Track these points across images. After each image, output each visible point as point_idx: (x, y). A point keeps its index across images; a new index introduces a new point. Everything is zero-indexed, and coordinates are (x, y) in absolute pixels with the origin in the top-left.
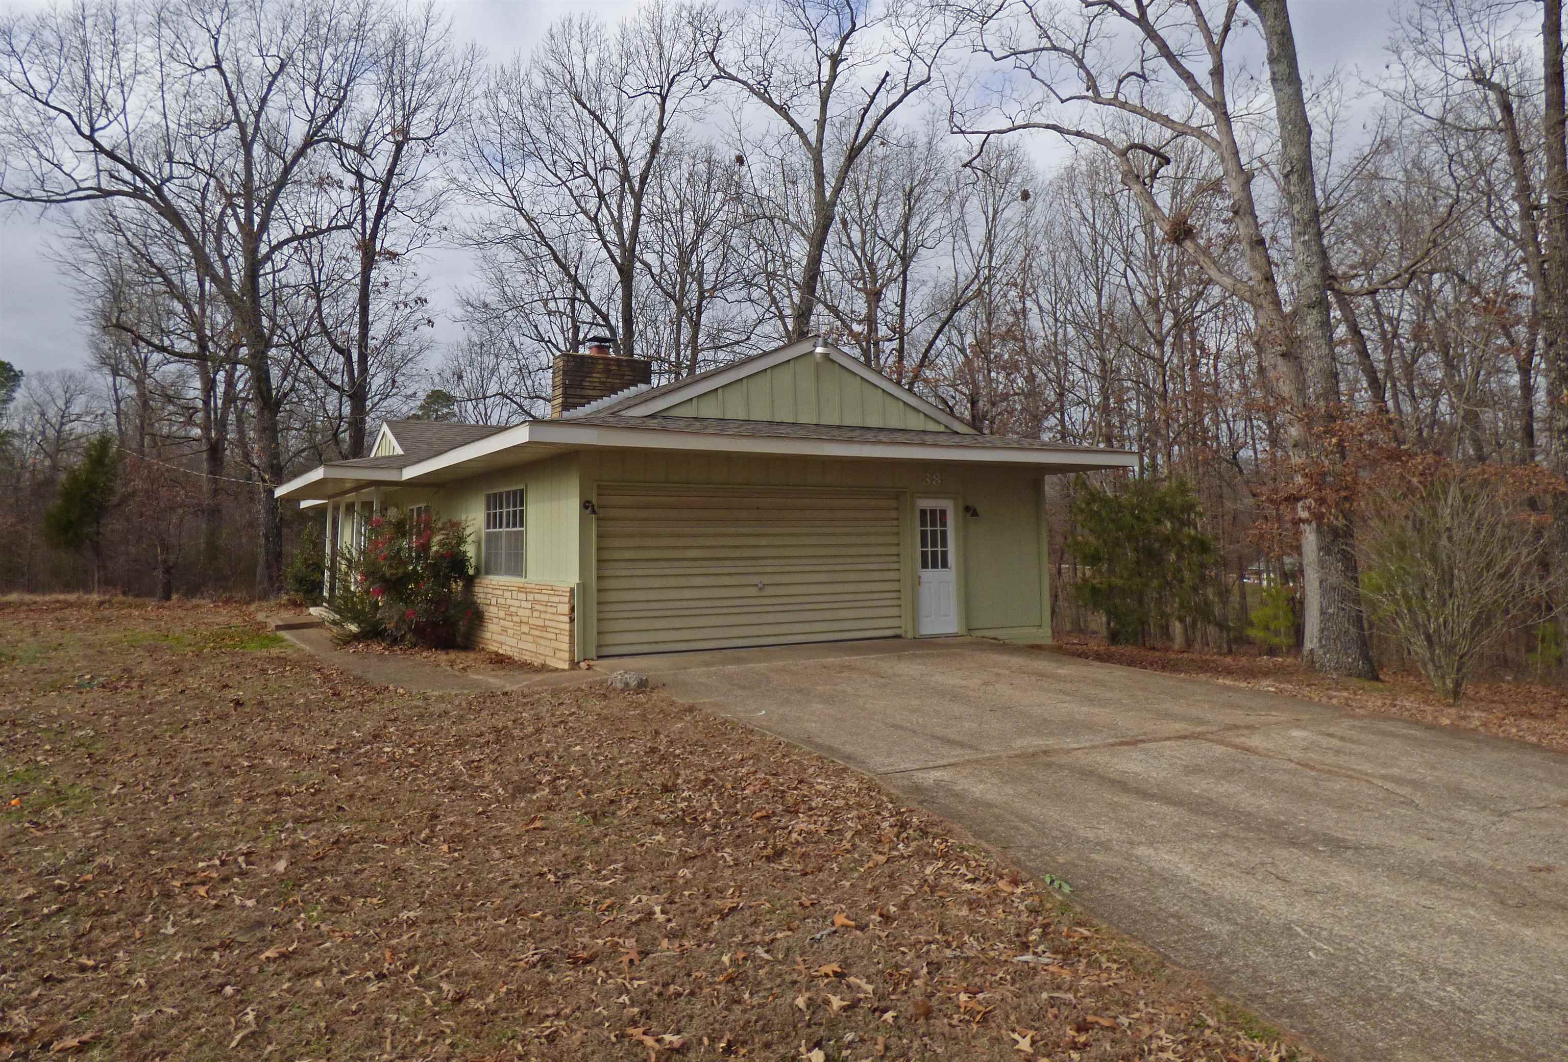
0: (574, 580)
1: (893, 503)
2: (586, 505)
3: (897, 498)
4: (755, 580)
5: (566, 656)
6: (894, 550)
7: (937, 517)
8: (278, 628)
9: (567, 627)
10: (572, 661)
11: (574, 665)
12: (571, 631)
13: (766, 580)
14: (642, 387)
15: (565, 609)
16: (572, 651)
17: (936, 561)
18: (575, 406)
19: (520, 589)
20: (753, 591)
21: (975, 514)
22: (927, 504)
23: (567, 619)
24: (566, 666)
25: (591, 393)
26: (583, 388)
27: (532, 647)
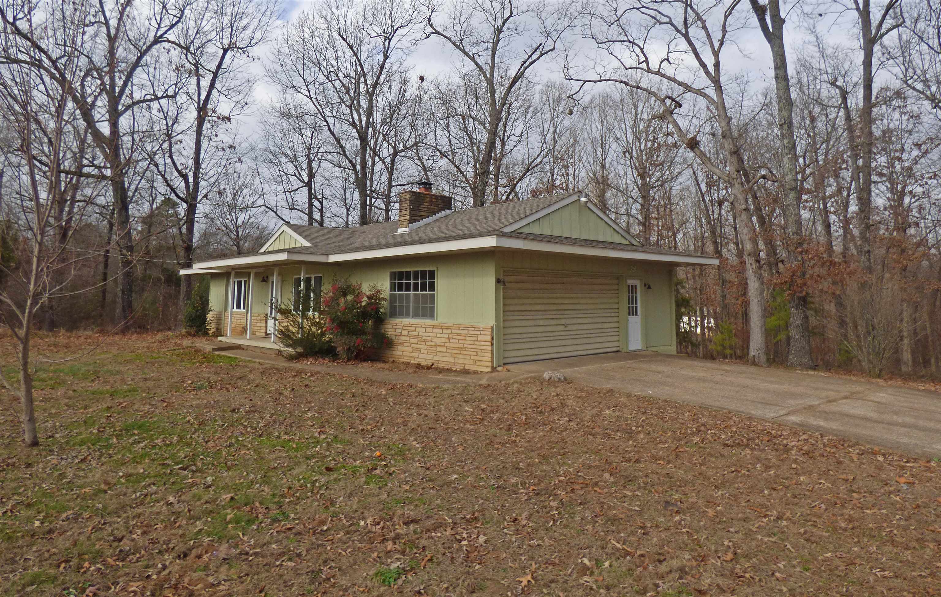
0: (492, 322)
1: (615, 281)
2: (498, 281)
3: (618, 278)
4: (563, 322)
5: (489, 364)
6: (616, 306)
7: (632, 289)
8: (214, 350)
9: (490, 348)
10: (492, 367)
11: (494, 369)
12: (492, 350)
13: (568, 321)
14: (448, 212)
15: (489, 338)
16: (492, 362)
17: (633, 312)
18: (415, 221)
19: (434, 327)
20: (562, 328)
21: (649, 287)
22: (630, 282)
23: (489, 344)
24: (489, 369)
25: (423, 214)
26: (419, 211)
27: (452, 360)
